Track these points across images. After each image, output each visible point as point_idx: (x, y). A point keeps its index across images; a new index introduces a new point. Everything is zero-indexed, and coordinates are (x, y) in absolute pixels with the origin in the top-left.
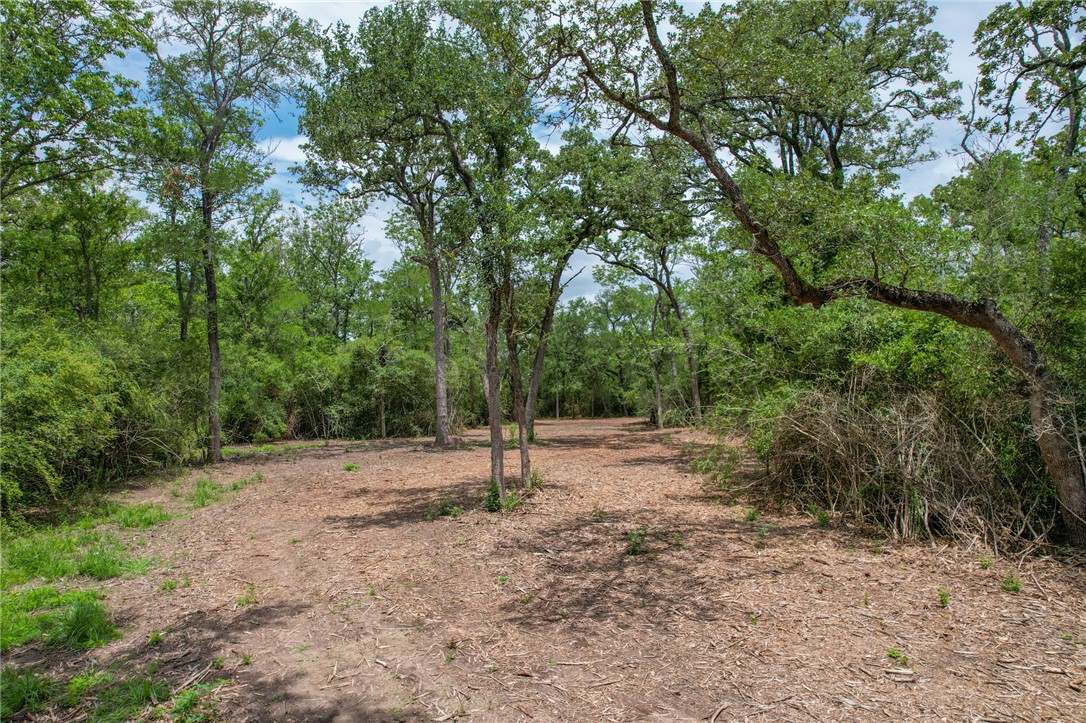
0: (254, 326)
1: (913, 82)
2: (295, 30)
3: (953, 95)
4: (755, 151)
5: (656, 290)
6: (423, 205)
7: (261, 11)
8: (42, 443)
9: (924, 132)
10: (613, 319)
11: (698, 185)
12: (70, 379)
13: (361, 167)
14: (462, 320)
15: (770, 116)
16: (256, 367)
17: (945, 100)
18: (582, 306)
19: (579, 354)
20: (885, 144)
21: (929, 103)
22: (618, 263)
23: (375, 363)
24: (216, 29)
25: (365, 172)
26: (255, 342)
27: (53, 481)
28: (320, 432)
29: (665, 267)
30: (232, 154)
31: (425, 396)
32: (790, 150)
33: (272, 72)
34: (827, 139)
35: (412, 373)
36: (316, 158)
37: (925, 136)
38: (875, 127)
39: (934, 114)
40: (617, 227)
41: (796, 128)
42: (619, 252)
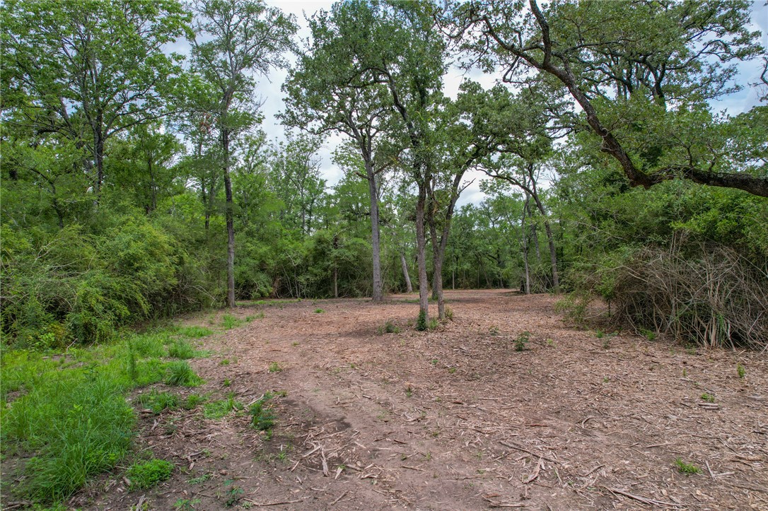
0: (250, 224)
1: (721, 33)
2: (281, 21)
3: (754, 41)
4: (598, 93)
5: (525, 196)
6: (364, 137)
7: (259, 10)
8: (139, 282)
9: (731, 71)
10: (493, 219)
11: (558, 116)
12: (153, 244)
13: (324, 112)
14: (387, 220)
15: (610, 66)
16: (251, 250)
17: (747, 46)
18: (471, 210)
19: (468, 244)
20: (699, 82)
21: (734, 49)
22: (498, 176)
23: (331, 247)
24: (231, 23)
25: (326, 115)
26: (250, 234)
27: (146, 307)
28: (294, 294)
29: (532, 178)
30: (236, 107)
31: (364, 270)
32: (625, 91)
33: (265, 49)
34: (654, 80)
35: (356, 253)
36: (293, 108)
37: (731, 74)
38: (690, 70)
39: (739, 57)
40: (498, 150)
41: (630, 73)
42: (499, 168)
